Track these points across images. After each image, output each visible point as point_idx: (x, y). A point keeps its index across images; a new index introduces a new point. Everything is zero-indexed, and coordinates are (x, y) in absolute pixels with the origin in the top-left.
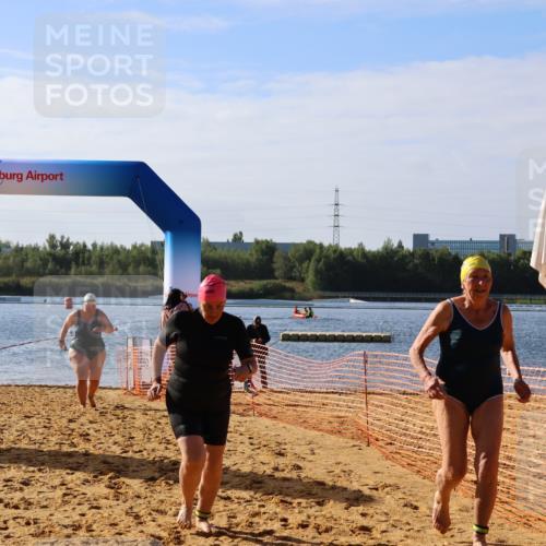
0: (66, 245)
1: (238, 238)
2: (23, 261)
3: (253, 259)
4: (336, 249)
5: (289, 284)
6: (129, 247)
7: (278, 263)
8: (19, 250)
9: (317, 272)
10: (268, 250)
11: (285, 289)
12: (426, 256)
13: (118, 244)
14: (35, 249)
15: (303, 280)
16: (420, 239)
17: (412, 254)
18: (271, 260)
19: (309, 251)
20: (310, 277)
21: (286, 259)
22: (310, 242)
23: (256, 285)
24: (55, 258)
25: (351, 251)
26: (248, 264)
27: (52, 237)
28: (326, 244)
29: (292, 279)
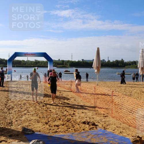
0: (37, 61)
1: (59, 60)
2: (32, 63)
3: (61, 62)
4: (72, 61)
5: (66, 66)
6: (45, 61)
7: (64, 63)
8: (31, 61)
9: (69, 64)
10: (63, 61)
11: (65, 66)
12: (83, 62)
13: (44, 60)
14: (33, 61)
15: (67, 65)
16: (83, 60)
17: (82, 62)
18: (63, 63)
19: (68, 61)
20: (69, 65)
21: (65, 62)
22: (69, 60)
23: (61, 66)
24: (36, 62)
25: (74, 61)
26: (60, 63)
27: (35, 60)
28: (71, 60)
29: (66, 65)
